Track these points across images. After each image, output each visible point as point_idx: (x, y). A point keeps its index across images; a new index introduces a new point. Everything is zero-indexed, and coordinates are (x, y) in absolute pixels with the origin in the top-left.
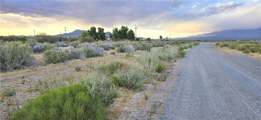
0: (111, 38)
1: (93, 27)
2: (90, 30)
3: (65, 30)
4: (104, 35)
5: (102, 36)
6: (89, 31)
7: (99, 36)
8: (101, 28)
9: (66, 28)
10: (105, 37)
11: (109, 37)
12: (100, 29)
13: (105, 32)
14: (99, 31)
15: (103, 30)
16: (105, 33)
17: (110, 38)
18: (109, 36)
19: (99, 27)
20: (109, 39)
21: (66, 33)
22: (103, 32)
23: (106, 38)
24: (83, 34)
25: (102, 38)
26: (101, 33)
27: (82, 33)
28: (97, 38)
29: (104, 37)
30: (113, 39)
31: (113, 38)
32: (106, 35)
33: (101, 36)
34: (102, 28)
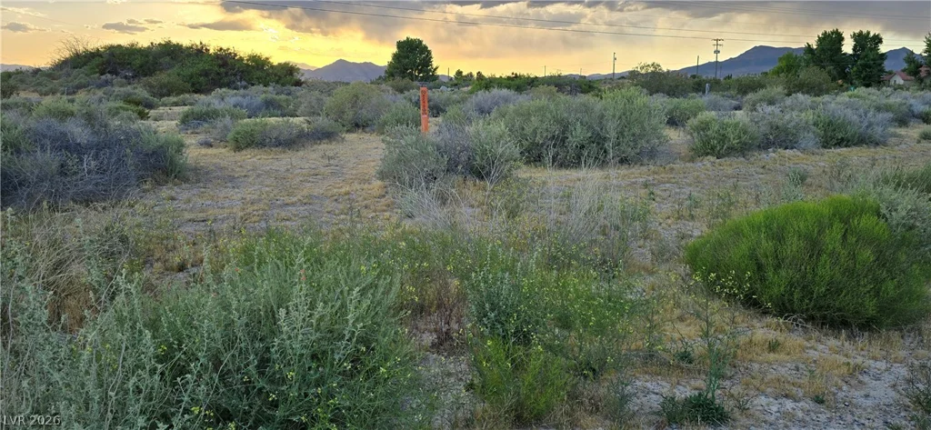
0: (909, 77)
1: (829, 30)
2: (815, 47)
3: (717, 52)
4: (879, 62)
5: (870, 67)
6: (809, 49)
7: (849, 70)
8: (869, 33)
9: (719, 42)
10: (882, 71)
11: (904, 71)
12: (861, 39)
13: (883, 49)
14: (854, 50)
15: (878, 40)
16: (883, 56)
17: (904, 74)
18: (905, 66)
19: (857, 31)
20: (900, 81)
21: (720, 60)
22: (876, 49)
23: (884, 77)
24: (783, 64)
25: (864, 79)
26: (866, 56)
27: (780, 59)
28: (844, 76)
29: (875, 71)
30: (921, 80)
31: (923, 74)
32: (887, 65)
33: (866, 66)
34: (872, 35)
